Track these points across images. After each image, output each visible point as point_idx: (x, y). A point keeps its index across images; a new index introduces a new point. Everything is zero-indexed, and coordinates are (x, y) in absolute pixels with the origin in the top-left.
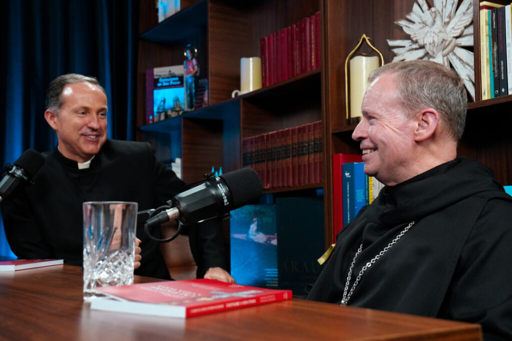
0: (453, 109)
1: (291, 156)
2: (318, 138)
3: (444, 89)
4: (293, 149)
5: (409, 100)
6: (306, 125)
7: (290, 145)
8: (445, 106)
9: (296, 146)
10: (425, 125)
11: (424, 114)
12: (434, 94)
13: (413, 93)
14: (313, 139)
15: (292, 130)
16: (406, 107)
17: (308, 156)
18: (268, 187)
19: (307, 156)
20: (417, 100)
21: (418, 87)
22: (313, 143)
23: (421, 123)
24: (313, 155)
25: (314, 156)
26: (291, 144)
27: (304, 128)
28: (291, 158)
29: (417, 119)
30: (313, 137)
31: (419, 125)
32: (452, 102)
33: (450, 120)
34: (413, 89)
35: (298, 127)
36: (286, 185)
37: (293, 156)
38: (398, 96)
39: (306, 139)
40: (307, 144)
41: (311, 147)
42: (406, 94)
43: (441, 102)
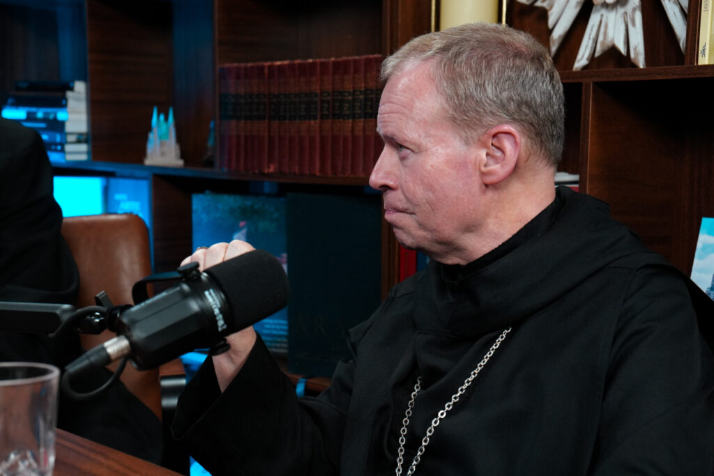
0: (541, 114)
1: (319, 116)
2: (374, 89)
3: (521, 80)
4: (322, 102)
5: (464, 112)
6: (350, 58)
7: (316, 95)
8: (527, 111)
9: (329, 98)
10: (498, 154)
11: (495, 136)
12: (505, 94)
13: (468, 97)
14: (363, 89)
15: (322, 64)
16: (459, 125)
17: (353, 123)
18: (272, 170)
19: (350, 121)
20: (477, 111)
21: (476, 85)
22: (362, 97)
23: (491, 152)
24: (362, 120)
25: (364, 122)
26: (318, 92)
27: (346, 63)
28: (318, 121)
29: (484, 145)
30: (363, 85)
31: (488, 155)
32: (538, 100)
33: (538, 134)
34: (468, 91)
35: (333, 59)
36: (307, 172)
37: (322, 117)
38: (444, 108)
39: (348, 86)
40: (350, 98)
41: (358, 104)
42: (456, 102)
43: (519, 104)
